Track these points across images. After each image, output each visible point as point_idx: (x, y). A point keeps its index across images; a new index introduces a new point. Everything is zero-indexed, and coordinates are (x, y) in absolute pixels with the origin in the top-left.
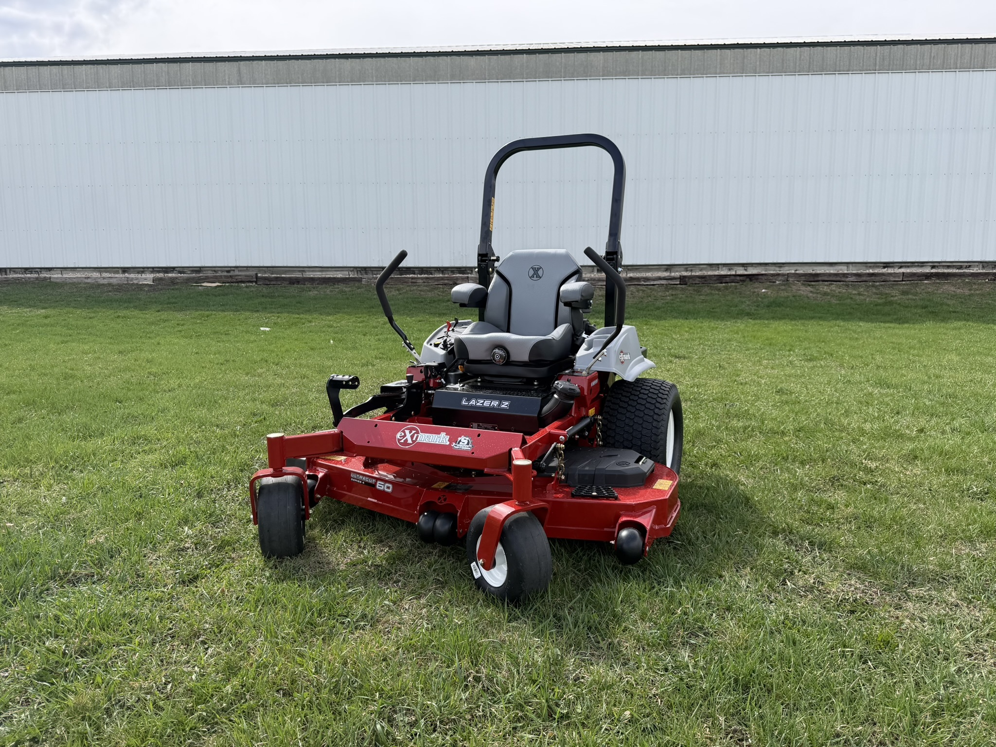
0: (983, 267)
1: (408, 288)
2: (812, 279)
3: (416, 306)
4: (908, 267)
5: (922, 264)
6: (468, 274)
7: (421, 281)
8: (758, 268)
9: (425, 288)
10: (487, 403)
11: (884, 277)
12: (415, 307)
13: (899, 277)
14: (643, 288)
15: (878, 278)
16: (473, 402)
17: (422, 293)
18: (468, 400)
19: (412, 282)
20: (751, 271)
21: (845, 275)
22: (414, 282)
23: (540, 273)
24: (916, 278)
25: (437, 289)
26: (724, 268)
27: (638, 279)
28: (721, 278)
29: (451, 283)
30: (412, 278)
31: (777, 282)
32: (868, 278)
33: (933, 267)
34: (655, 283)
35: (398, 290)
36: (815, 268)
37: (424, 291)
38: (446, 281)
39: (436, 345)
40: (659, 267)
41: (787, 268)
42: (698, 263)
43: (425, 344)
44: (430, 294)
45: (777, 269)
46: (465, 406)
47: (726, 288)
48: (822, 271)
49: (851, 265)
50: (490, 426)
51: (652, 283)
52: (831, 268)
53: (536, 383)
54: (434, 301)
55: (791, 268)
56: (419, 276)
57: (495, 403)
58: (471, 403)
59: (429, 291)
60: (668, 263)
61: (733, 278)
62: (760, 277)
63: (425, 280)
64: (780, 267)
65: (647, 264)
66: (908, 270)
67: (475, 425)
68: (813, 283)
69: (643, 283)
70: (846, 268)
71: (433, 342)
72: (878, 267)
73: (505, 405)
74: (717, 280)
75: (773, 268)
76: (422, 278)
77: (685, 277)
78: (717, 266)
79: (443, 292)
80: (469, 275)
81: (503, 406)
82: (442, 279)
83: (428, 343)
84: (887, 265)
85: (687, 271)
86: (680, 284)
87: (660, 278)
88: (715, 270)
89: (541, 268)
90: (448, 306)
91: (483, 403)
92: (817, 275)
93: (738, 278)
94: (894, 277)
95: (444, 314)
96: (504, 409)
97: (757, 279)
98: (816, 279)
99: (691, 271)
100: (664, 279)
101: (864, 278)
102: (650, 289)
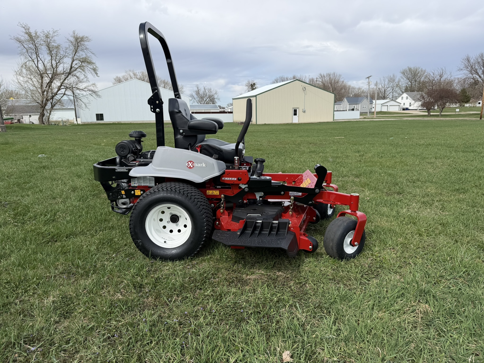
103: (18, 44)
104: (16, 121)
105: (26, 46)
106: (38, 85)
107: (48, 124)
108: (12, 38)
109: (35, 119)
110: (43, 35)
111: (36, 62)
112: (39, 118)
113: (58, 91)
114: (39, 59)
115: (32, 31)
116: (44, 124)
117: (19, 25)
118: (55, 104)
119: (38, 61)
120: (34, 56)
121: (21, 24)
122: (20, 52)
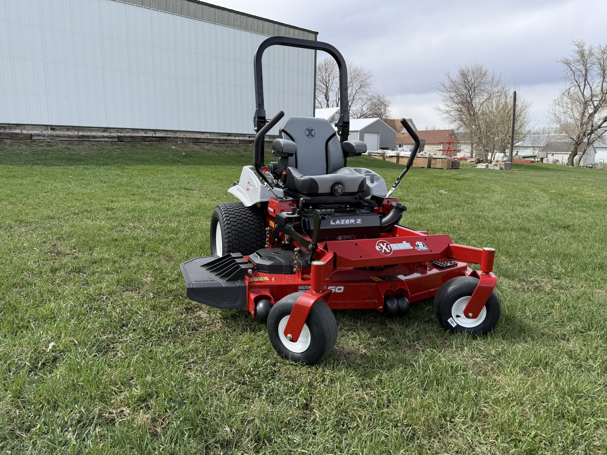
0: (270, 138)
2: (196, 141)
4: (239, 136)
5: (244, 135)
8: (162, 133)
10: (347, 222)
11: (231, 142)
13: (238, 142)
14: (93, 143)
15: (228, 142)
16: (338, 222)
18: (334, 221)
20: (158, 135)
21: (213, 140)
23: (313, 133)
24: (245, 143)
26: (142, 132)
27: (88, 137)
28: (144, 138)
31: (179, 142)
32: (224, 142)
33: (249, 137)
34: (101, 140)
36: (194, 135)
40: (98, 129)
41: (179, 134)
42: (125, 127)
45: (173, 134)
46: (333, 225)
47: (151, 145)
48: (199, 137)
49: (212, 134)
50: (350, 237)
51: (98, 140)
52: (202, 135)
53: (348, 206)
55: (181, 134)
57: (353, 221)
58: (337, 223)
60: (105, 126)
61: (151, 138)
62: (167, 139)
64: (175, 133)
65: (90, 126)
66: (241, 138)
67: (340, 238)
68: (198, 144)
69: (91, 139)
70: (209, 135)
72: (225, 136)
73: (359, 221)
74: (142, 139)
75: (171, 133)
77: (121, 136)
78: (138, 130)
81: (358, 222)
84: (229, 135)
85: (118, 133)
86: (118, 141)
87: (104, 137)
88: (136, 133)
89: (313, 130)
91: (345, 222)
92: (198, 139)
93: (154, 139)
94: (236, 142)
96: (358, 224)
97: (166, 140)
98: (198, 141)
99: (121, 133)
100: (107, 137)
101: (222, 142)
102: (101, 144)
103: (565, 67)
104: (539, 160)
105: (573, 68)
106: (577, 116)
107: (578, 166)
108: (559, 61)
109: (563, 158)
110: (598, 50)
111: (582, 88)
112: (569, 158)
113: (603, 123)
114: (586, 83)
115: (586, 48)
116: (573, 165)
117: (572, 43)
118: (594, 141)
119: (585, 85)
120: (582, 80)
121: (575, 42)
122: (564, 76)
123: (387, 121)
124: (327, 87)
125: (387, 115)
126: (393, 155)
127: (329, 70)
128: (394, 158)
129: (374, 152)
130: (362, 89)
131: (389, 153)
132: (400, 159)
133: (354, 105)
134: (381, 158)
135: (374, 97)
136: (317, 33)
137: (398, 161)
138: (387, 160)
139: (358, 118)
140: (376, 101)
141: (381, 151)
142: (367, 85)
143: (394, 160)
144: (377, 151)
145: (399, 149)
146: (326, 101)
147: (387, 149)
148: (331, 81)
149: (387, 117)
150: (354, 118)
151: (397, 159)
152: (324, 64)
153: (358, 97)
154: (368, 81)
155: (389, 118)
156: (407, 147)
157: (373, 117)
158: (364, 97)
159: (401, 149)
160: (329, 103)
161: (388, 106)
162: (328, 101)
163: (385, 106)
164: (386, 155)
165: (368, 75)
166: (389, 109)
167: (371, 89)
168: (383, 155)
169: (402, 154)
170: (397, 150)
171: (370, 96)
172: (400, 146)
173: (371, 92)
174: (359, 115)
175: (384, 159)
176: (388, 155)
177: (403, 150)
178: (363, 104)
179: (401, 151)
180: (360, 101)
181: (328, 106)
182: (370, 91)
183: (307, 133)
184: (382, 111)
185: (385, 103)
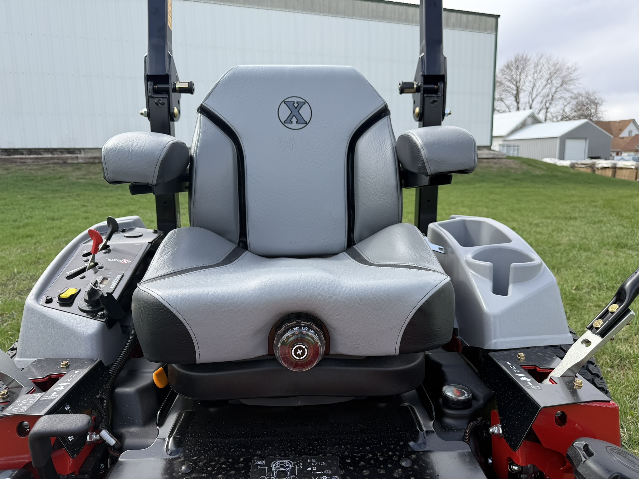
1: (17, 168)
3: (27, 183)
6: (77, 154)
7: (30, 161)
9: (35, 167)
12: (26, 185)
17: (32, 172)
19: (21, 162)
22: (23, 162)
23: (305, 112)
25: (48, 167)
29: (61, 162)
30: (21, 159)
35: (7, 169)
37: (34, 170)
38: (56, 161)
39: (67, 302)
43: (30, 299)
44: (40, 173)
54: (46, 179)
56: (28, 156)
59: (40, 170)
63: (34, 160)
71: (53, 292)
76: (31, 159)
79: (54, 170)
80: (79, 155)
82: (52, 158)
83: (38, 296)
89: (305, 102)
90: (60, 183)
95: (57, 190)
123: (599, 123)
124: (518, 88)
125: (600, 115)
126: (607, 166)
127: (520, 67)
128: (607, 170)
129: (579, 162)
130: (564, 86)
131: (602, 163)
132: (618, 171)
133: (554, 105)
134: (589, 171)
135: (580, 95)
136: (498, 16)
137: (614, 174)
138: (598, 172)
139: (558, 121)
140: (583, 99)
141: (589, 161)
142: (571, 80)
143: (609, 173)
144: (584, 162)
145: (617, 157)
146: (515, 104)
147: (598, 158)
148: (522, 80)
149: (599, 118)
150: (553, 121)
151: (613, 171)
152: (513, 61)
153: (558, 97)
154: (573, 75)
155: (602, 120)
156: (629, 156)
157: (580, 118)
158: (567, 95)
159: (619, 157)
160: (520, 105)
161: (600, 105)
162: (518, 103)
163: (596, 104)
164: (597, 166)
165: (573, 68)
166: (601, 108)
167: (577, 85)
168: (592, 166)
169: (620, 164)
170: (613, 159)
171: (575, 94)
172: (617, 154)
173: (576, 89)
174: (560, 118)
175: (594, 171)
176: (599, 166)
177: (622, 159)
178: (565, 104)
179: (619, 160)
180: (561, 101)
181: (518, 109)
182: (576, 87)
183: (285, 112)
184: (593, 111)
185: (597, 101)
